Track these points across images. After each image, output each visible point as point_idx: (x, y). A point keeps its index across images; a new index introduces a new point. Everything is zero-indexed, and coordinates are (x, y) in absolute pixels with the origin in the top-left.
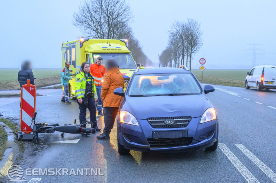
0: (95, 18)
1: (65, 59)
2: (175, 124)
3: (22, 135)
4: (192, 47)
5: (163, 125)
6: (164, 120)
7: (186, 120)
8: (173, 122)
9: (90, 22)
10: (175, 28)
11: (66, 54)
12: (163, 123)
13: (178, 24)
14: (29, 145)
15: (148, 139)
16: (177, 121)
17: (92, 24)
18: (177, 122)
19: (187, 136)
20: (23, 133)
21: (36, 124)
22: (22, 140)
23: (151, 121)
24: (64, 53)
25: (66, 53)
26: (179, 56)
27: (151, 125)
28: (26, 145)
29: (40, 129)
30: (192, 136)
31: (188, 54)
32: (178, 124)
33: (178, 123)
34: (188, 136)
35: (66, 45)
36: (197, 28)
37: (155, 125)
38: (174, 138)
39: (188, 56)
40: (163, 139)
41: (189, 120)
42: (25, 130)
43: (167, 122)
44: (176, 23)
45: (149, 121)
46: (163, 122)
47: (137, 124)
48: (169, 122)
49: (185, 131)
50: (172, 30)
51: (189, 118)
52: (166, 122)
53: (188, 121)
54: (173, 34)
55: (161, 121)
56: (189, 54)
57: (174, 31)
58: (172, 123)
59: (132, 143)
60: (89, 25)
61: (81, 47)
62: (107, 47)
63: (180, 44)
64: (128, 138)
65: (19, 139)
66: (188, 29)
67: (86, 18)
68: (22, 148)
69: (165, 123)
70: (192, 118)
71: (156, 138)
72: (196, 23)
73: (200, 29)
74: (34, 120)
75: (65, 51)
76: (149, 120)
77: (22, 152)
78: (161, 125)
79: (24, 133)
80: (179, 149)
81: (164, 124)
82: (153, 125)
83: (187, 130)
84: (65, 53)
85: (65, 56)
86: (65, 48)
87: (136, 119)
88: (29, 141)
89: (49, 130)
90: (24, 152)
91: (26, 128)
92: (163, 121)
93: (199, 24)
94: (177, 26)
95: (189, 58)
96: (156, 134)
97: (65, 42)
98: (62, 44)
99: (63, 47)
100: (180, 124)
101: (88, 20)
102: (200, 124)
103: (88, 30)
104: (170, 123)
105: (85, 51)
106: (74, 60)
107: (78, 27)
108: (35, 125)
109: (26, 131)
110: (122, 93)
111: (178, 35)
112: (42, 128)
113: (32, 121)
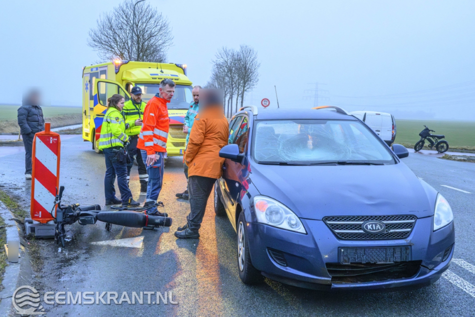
0: (119, 37)
1: (89, 91)
2: (386, 232)
3: (34, 228)
4: (245, 83)
5: (361, 233)
6: (362, 222)
7: (407, 224)
8: (381, 227)
9: (112, 44)
10: (222, 58)
11: (89, 85)
12: (361, 229)
13: (225, 52)
14: (50, 249)
15: (329, 265)
16: (388, 224)
17: (116, 46)
18: (388, 226)
19: (410, 260)
20: (35, 222)
21: (62, 209)
22: (35, 237)
23: (332, 225)
24: (86, 82)
25: (90, 81)
26: (226, 95)
27: (334, 233)
28: (45, 249)
29: (68, 217)
30: (420, 259)
31: (238, 92)
32: (391, 233)
33: (392, 231)
34: (413, 259)
35: (90, 69)
36: (252, 58)
37: (343, 233)
38: (382, 263)
39: (238, 96)
40: (361, 263)
41: (413, 223)
42: (38, 217)
43: (369, 227)
44: (223, 51)
45: (330, 224)
46: (359, 227)
47: (301, 229)
48: (372, 227)
49: (407, 247)
50: (219, 60)
51: (412, 219)
52: (367, 227)
53: (411, 225)
54: (219, 66)
55: (356, 225)
56: (240, 92)
57: (221, 61)
58: (379, 229)
59: (287, 269)
60: (111, 46)
61: (116, 73)
62: (157, 75)
63: (227, 79)
64: (279, 259)
65: (29, 237)
66: (239, 60)
67: (107, 37)
68: (37, 258)
69: (364, 230)
70: (418, 218)
71: (346, 262)
72: (251, 52)
73: (256, 60)
74: (59, 201)
75: (87, 78)
76: (329, 220)
77: (40, 271)
78: (356, 233)
79: (37, 222)
80: (392, 287)
81: (361, 231)
82: (338, 233)
83: (411, 246)
84: (88, 82)
85: (89, 86)
86: (89, 75)
87: (299, 218)
88: (49, 239)
89: (87, 219)
90: (43, 270)
91: (40, 212)
92: (360, 225)
93: (255, 53)
94: (225, 55)
95: (240, 98)
96: (345, 254)
97: (88, 66)
98: (83, 68)
99: (84, 73)
100: (396, 233)
101: (110, 40)
102: (434, 231)
103: (109, 55)
104: (376, 230)
105: (123, 79)
106: (104, 93)
107: (96, 49)
108: (60, 210)
109: (41, 219)
110: (238, 156)
111: (226, 67)
112: (72, 216)
113: (55, 202)
